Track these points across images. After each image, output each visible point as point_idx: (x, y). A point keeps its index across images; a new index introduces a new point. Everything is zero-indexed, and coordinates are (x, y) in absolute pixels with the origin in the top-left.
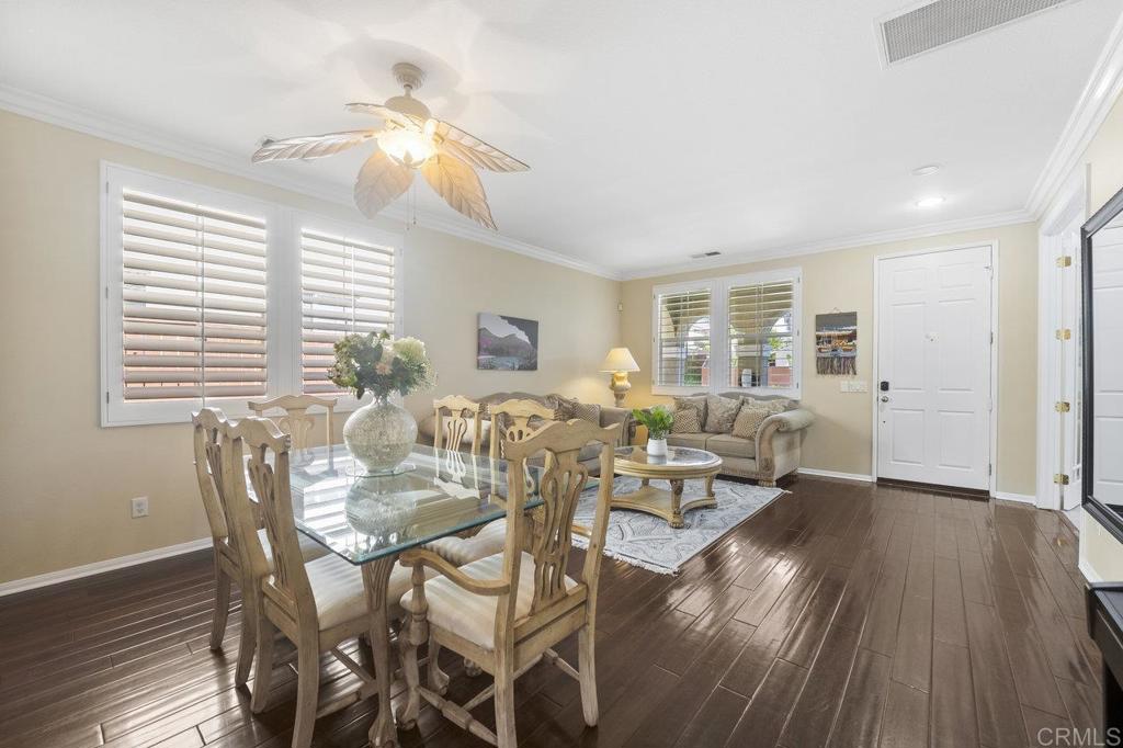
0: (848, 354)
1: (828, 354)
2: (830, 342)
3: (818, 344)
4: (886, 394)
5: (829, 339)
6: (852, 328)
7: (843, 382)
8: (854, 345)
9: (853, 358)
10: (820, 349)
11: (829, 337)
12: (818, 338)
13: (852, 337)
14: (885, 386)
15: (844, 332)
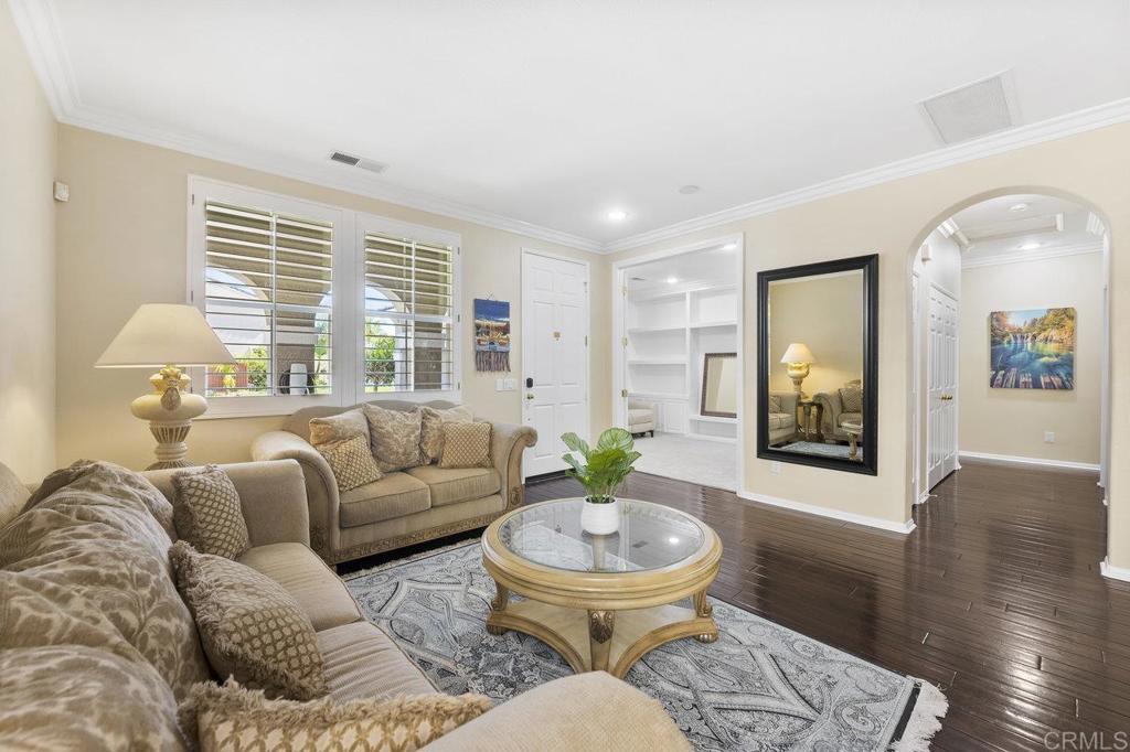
0: (503, 349)
1: (486, 348)
2: (488, 333)
3: (477, 334)
4: (531, 391)
5: (488, 330)
6: (506, 319)
7: (498, 380)
8: (508, 339)
9: (507, 353)
10: (479, 341)
11: (488, 327)
12: (478, 327)
13: (506, 330)
14: (530, 383)
15: (499, 324)
